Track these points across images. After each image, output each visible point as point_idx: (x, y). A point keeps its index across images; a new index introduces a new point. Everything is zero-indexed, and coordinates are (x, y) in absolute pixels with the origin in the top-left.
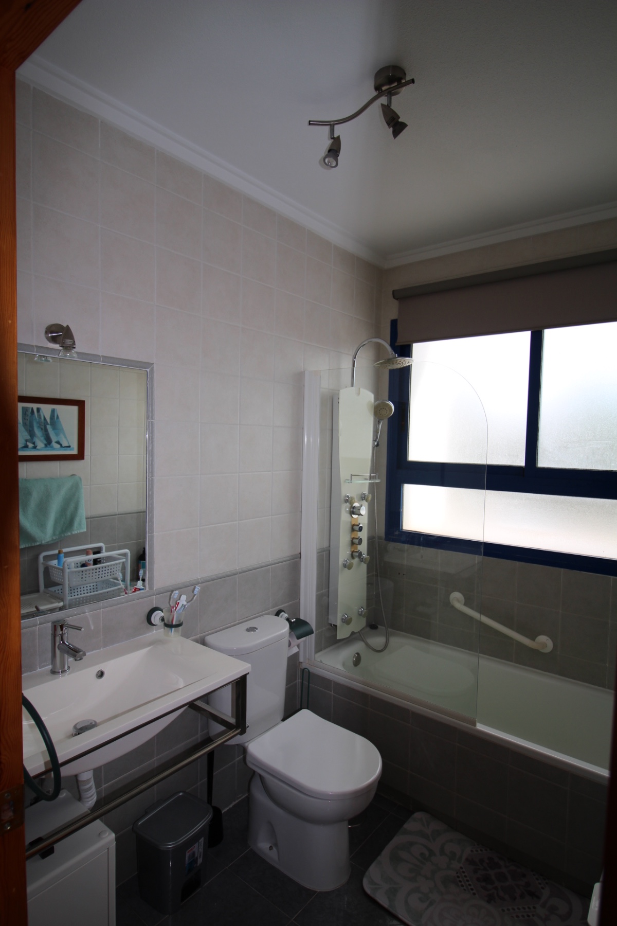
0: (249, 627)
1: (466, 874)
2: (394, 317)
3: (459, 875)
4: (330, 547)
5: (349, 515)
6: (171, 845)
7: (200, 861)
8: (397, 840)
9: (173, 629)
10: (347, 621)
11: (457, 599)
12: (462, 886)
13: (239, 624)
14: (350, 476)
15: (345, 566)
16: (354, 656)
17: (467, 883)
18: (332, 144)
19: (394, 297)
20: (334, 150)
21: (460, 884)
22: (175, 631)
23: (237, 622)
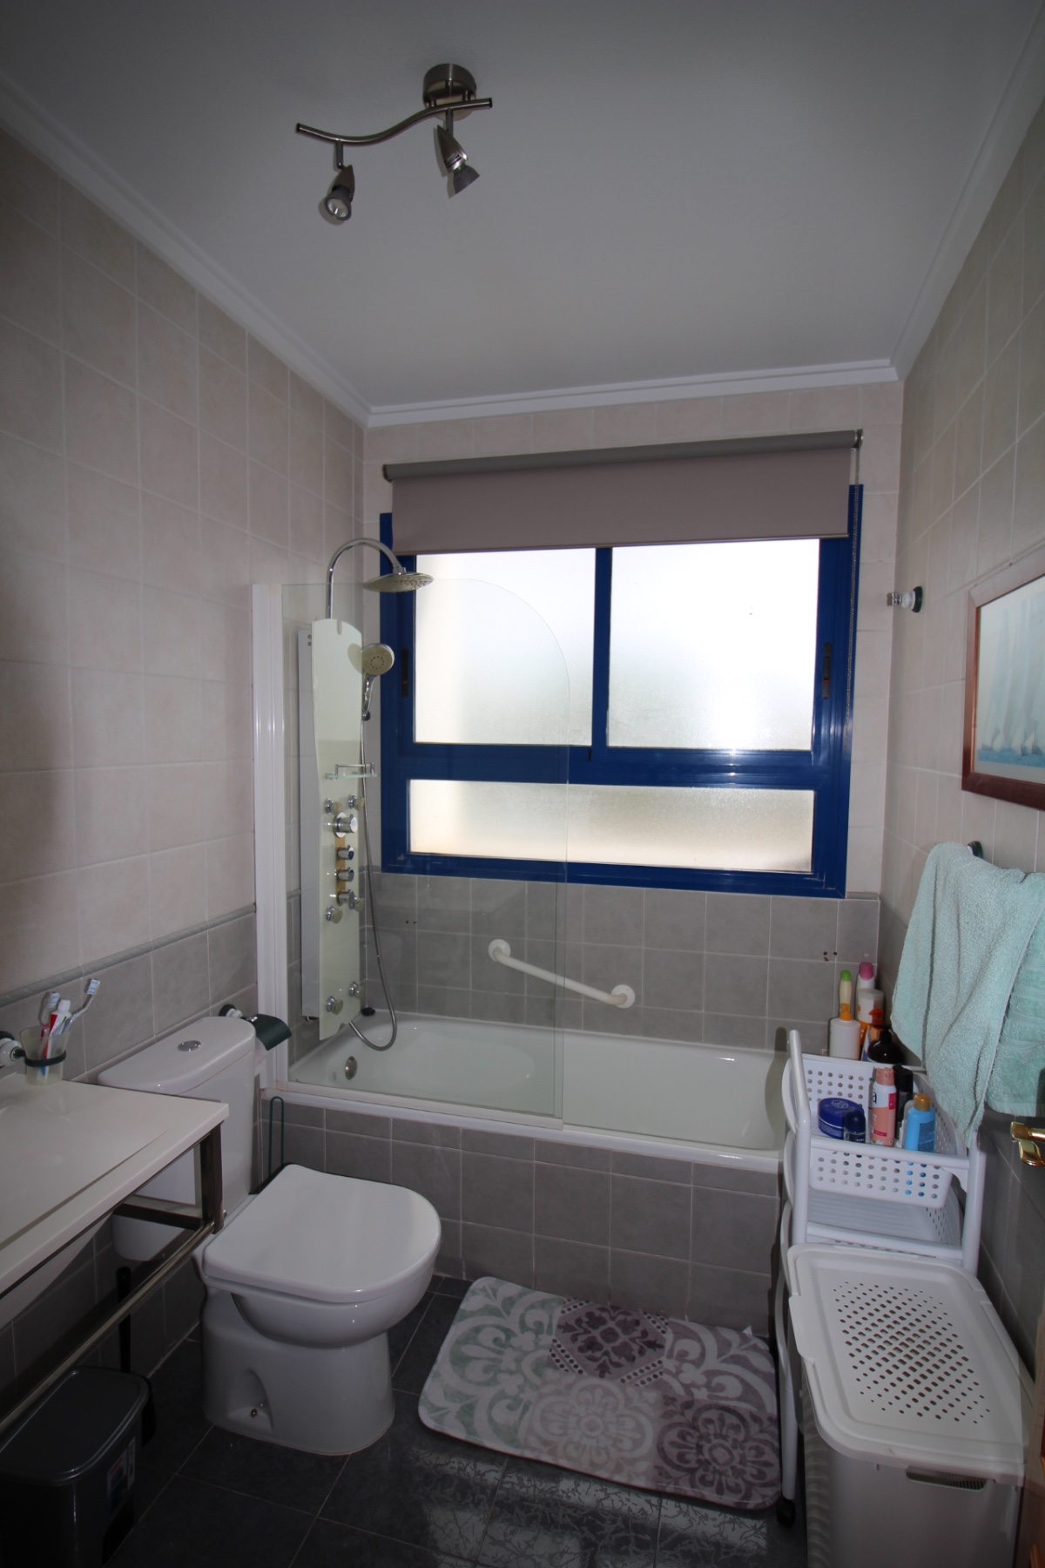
0: (182, 1041)
1: (563, 1348)
2: (387, 510)
3: (553, 1352)
4: (300, 889)
5: (332, 834)
6: (74, 1474)
7: (131, 1480)
8: (456, 1331)
9: (47, 1068)
10: (334, 1008)
11: (500, 949)
12: (562, 1366)
13: (159, 1039)
14: (334, 768)
15: (329, 918)
16: (347, 1062)
17: (568, 1360)
18: (339, 178)
19: (386, 476)
20: (344, 187)
21: (558, 1364)
22: (50, 1072)
23: (155, 1037)
